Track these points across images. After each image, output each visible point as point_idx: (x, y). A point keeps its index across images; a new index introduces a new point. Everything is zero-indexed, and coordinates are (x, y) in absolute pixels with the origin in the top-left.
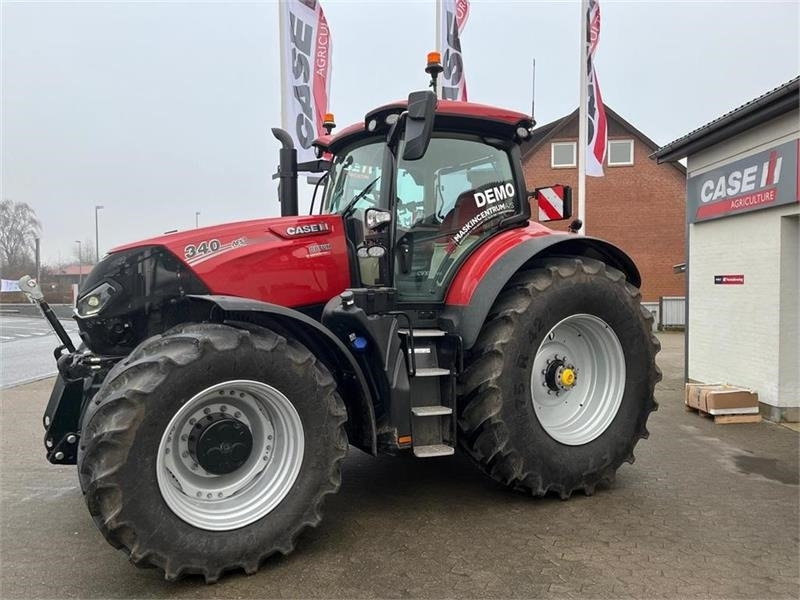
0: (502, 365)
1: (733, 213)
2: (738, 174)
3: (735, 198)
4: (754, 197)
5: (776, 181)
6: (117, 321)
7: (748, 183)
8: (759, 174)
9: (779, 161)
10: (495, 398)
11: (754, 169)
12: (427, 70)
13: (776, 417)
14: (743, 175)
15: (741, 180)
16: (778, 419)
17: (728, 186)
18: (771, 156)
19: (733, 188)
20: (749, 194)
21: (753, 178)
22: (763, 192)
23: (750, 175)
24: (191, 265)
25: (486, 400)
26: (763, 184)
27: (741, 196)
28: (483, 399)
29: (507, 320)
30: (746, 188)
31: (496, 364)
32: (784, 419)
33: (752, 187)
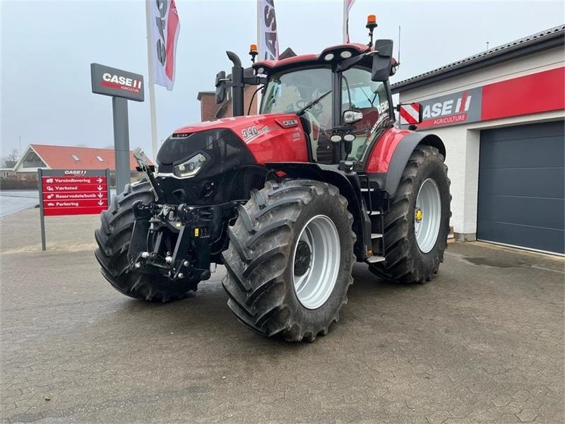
0: (408, 206)
1: (436, 127)
2: (440, 105)
3: (437, 118)
4: (451, 118)
5: (467, 109)
6: (206, 181)
7: (447, 110)
8: (454, 105)
9: (469, 98)
10: (404, 226)
11: (452, 102)
12: (367, 27)
13: (462, 239)
14: (443, 104)
15: (441, 108)
16: (463, 240)
17: (431, 111)
18: (464, 95)
19: (436, 113)
20: (448, 116)
21: (450, 107)
22: (457, 115)
23: (448, 105)
24: (247, 143)
25: (399, 228)
26: (457, 110)
27: (440, 117)
28: (397, 228)
29: (409, 180)
30: (444, 113)
31: (405, 207)
32: (466, 240)
33: (450, 112)
